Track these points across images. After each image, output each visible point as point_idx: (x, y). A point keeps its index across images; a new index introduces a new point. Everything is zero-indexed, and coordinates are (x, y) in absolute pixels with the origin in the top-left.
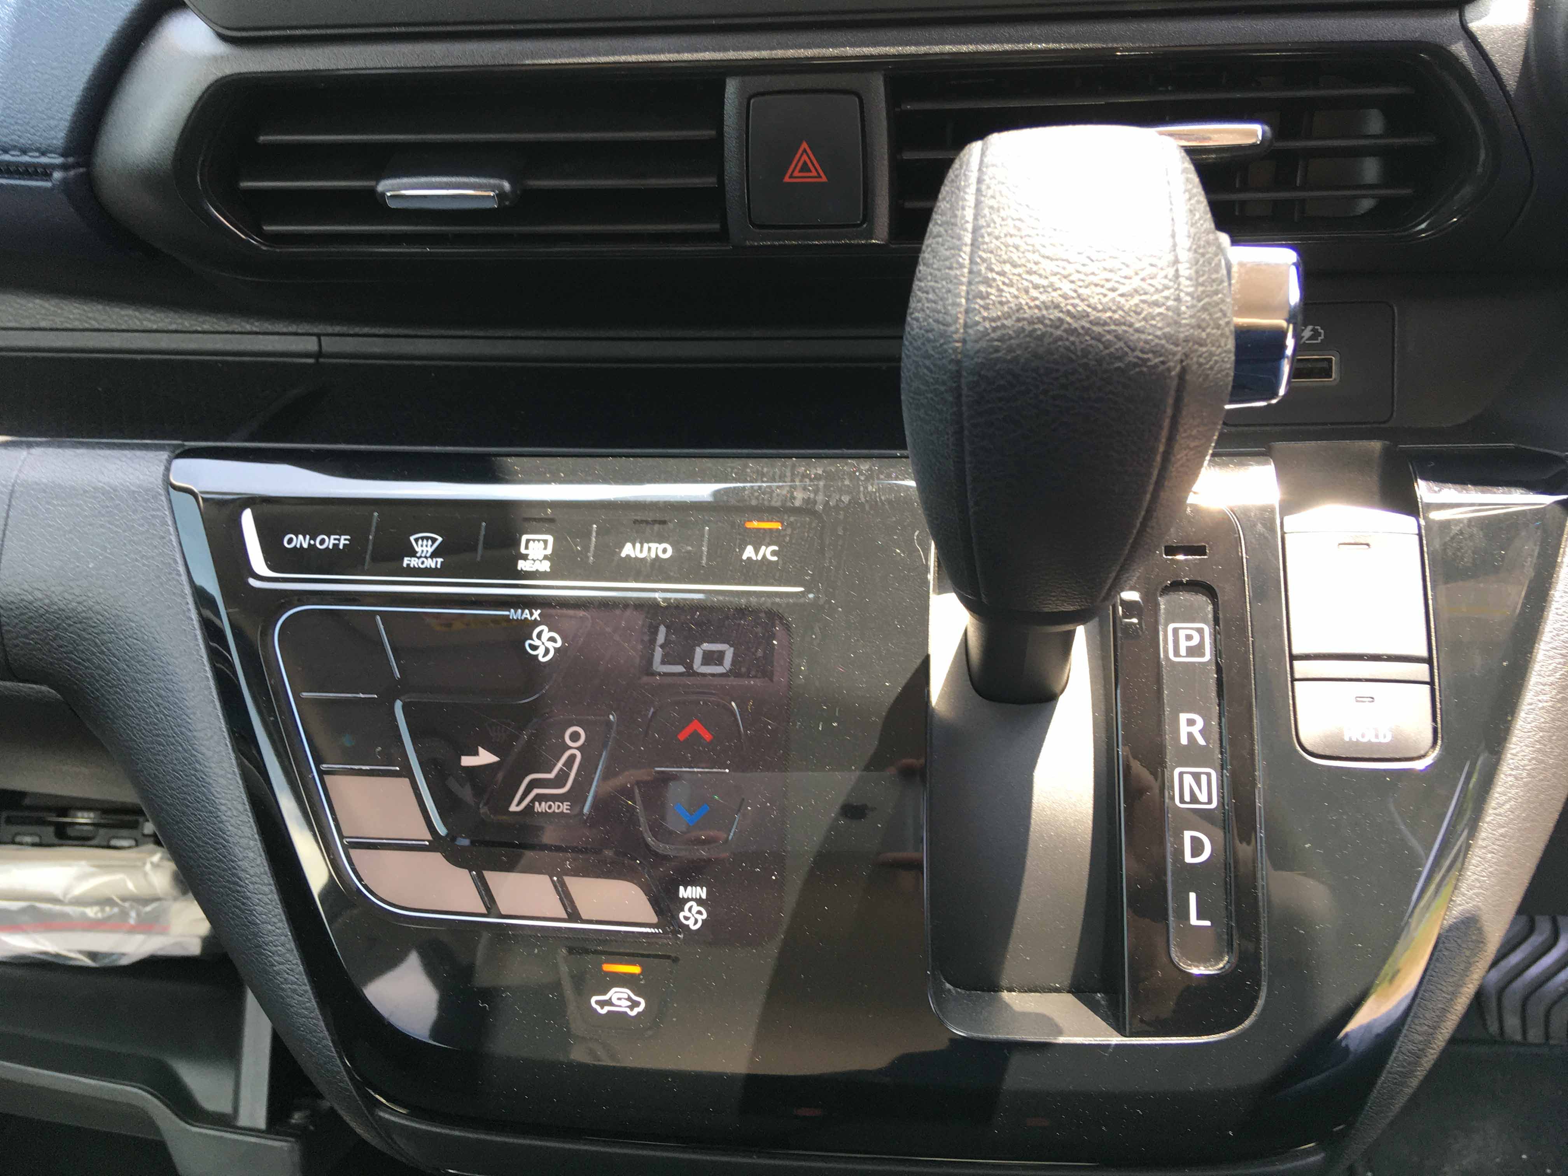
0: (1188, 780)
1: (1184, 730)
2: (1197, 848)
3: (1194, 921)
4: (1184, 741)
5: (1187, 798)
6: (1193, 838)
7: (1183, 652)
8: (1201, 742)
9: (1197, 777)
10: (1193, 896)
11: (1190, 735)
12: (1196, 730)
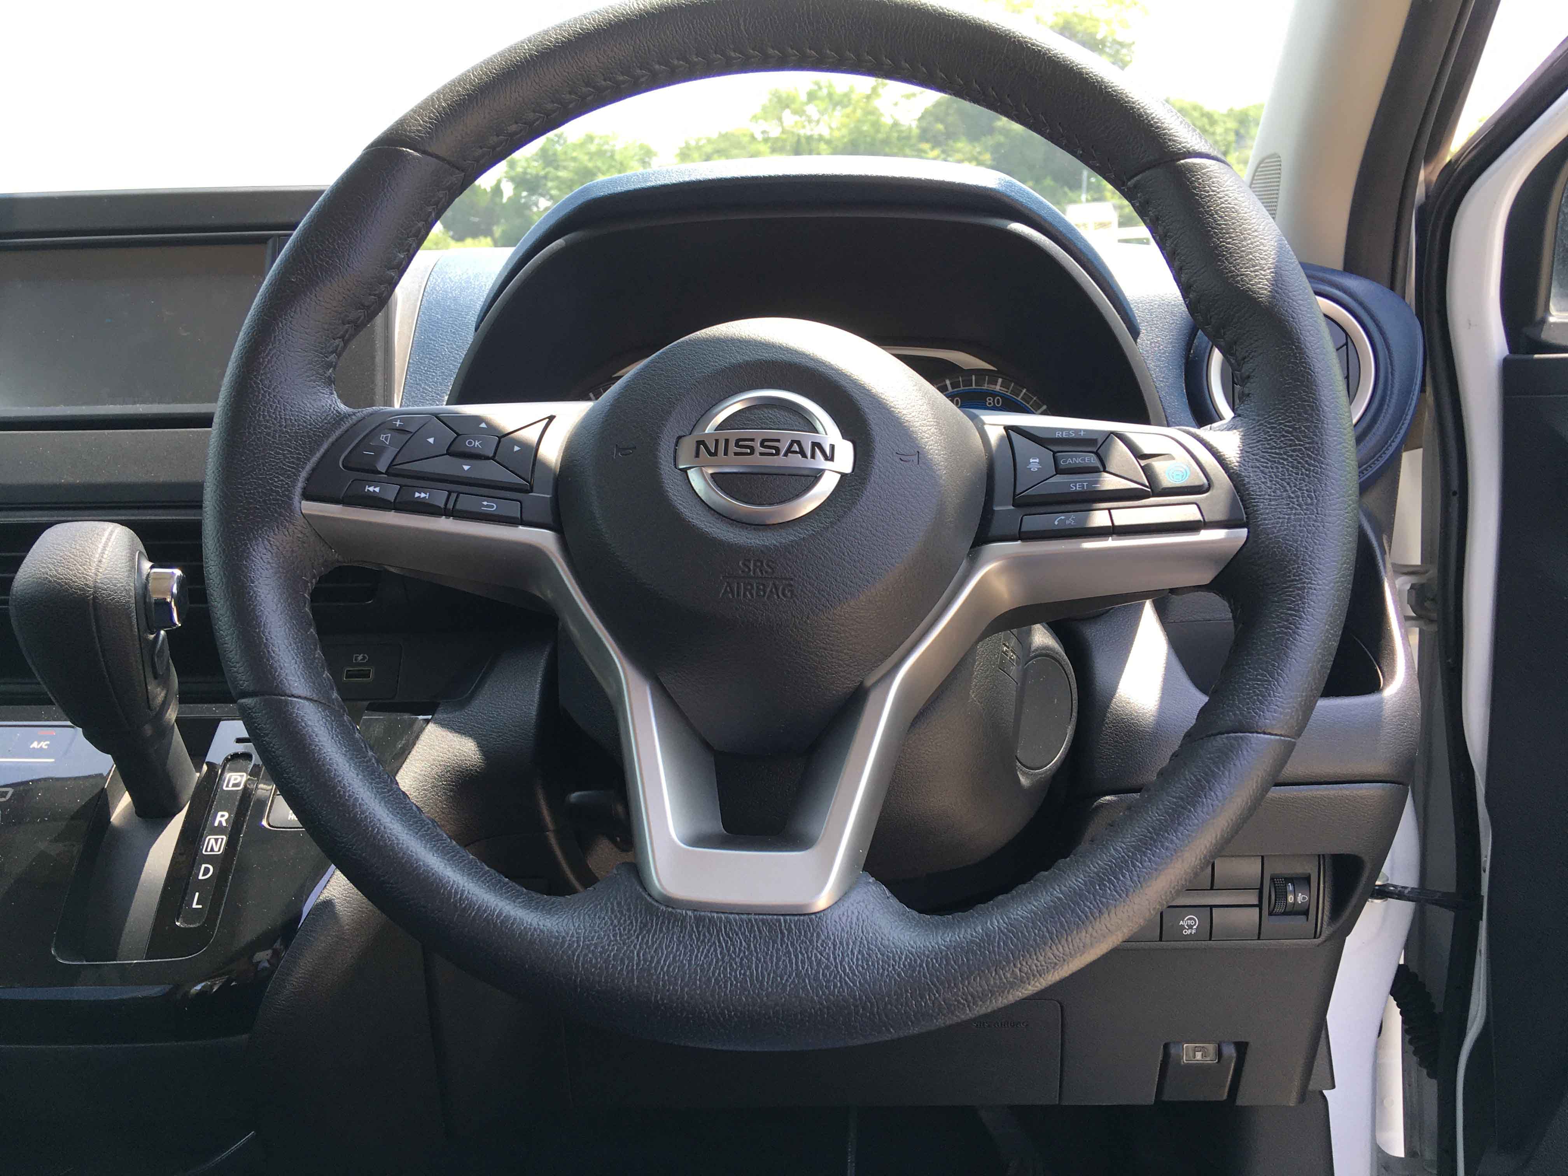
0: (212, 841)
1: (218, 819)
2: (207, 871)
3: (194, 906)
4: (216, 824)
5: (209, 849)
6: (205, 868)
7: (230, 785)
8: (224, 824)
9: (216, 840)
10: (197, 894)
11: (220, 822)
12: (223, 820)
